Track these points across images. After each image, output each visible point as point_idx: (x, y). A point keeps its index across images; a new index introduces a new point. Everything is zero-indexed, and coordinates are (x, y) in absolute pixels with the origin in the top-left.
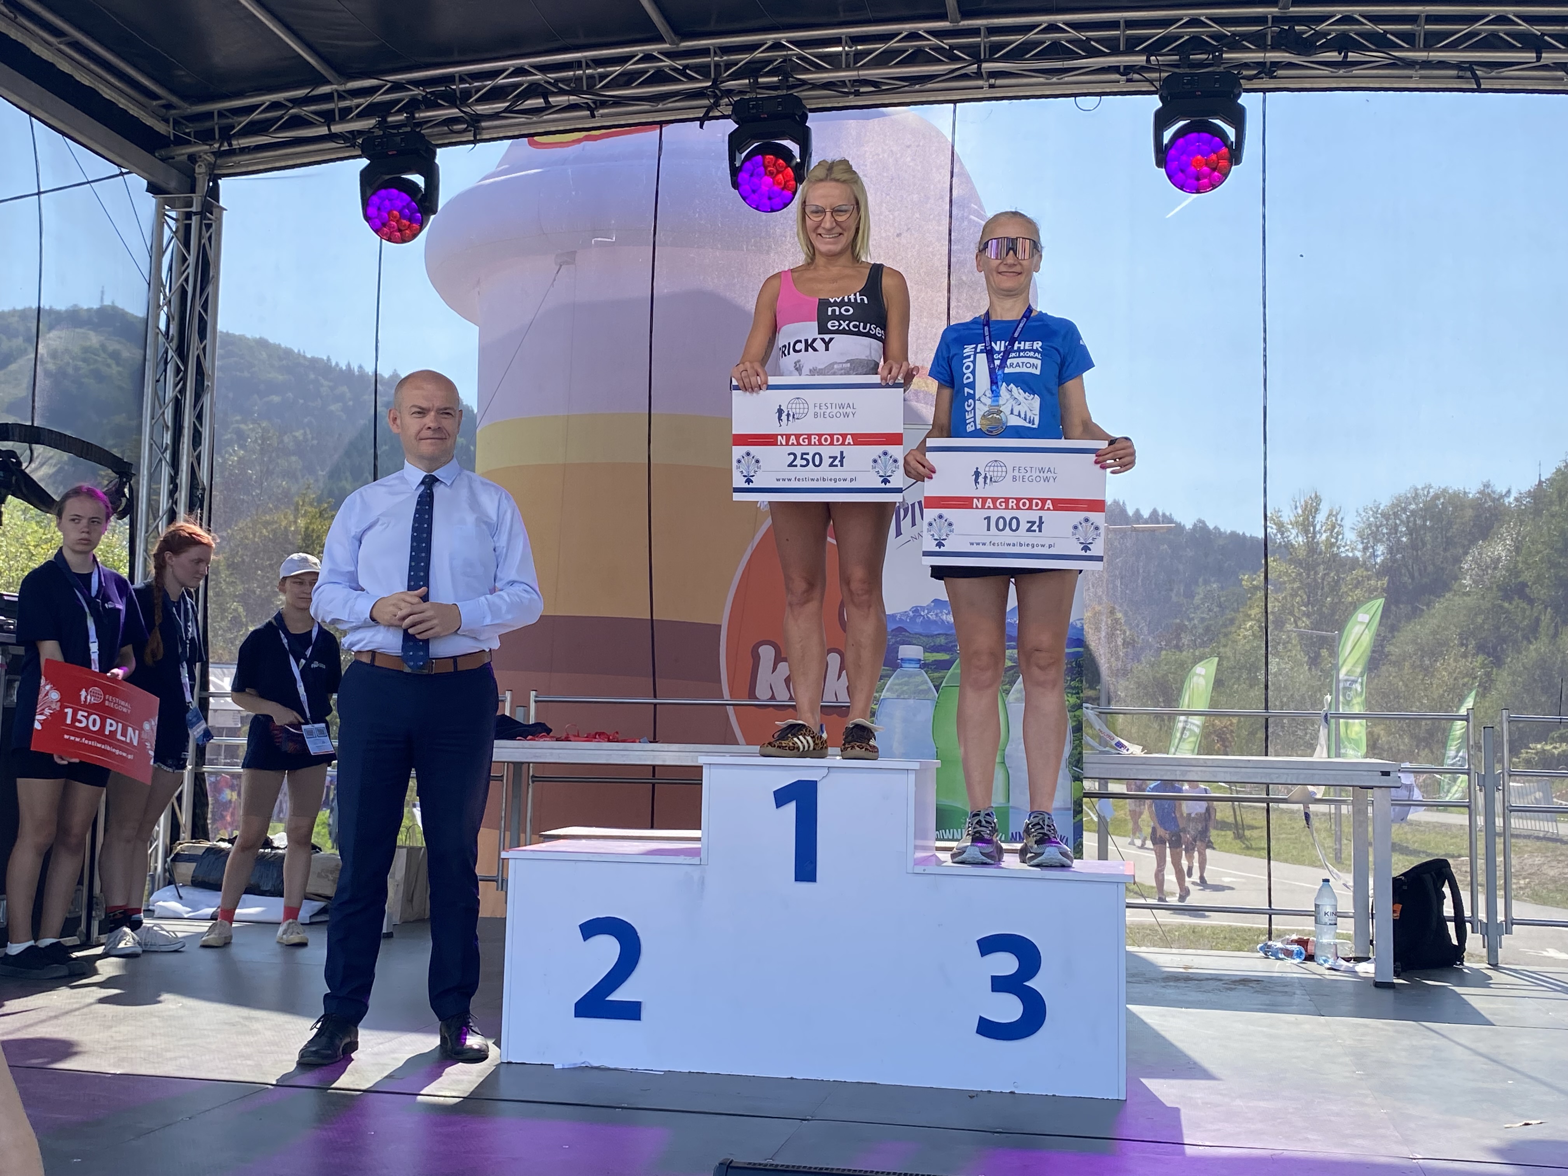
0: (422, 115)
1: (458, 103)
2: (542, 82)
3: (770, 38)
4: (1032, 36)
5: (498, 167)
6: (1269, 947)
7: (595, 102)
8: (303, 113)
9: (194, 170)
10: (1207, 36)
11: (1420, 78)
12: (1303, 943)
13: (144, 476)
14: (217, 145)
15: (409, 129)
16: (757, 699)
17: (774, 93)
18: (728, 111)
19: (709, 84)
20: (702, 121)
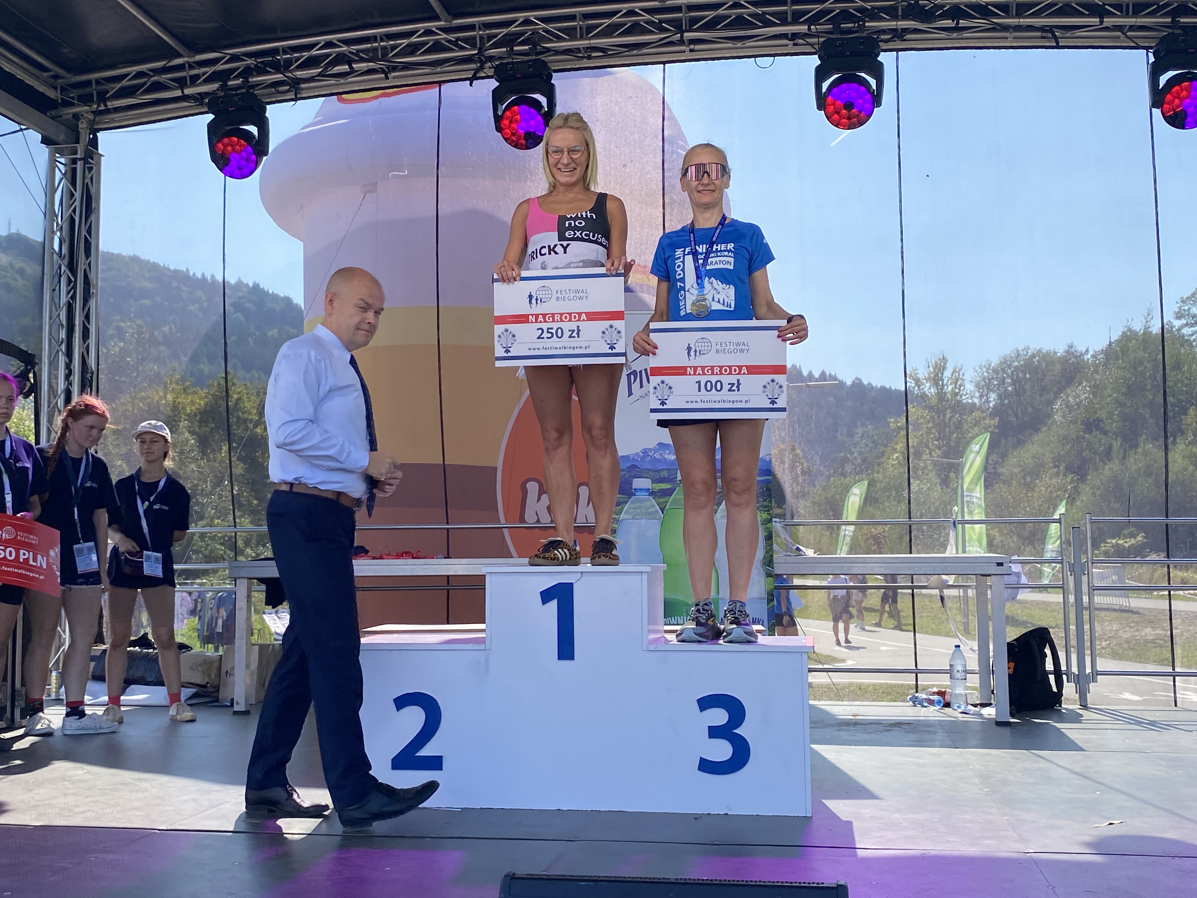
0: (254, 79)
1: (282, 69)
2: (347, 53)
3: (521, 16)
4: (721, 11)
5: (315, 118)
6: (917, 698)
7: (388, 68)
8: (161, 80)
9: (78, 125)
10: (853, 10)
11: (1014, 38)
12: (942, 694)
13: (45, 364)
14: (95, 106)
15: (244, 91)
16: (524, 522)
17: (526, 58)
18: (491, 72)
19: (476, 52)
20: (471, 80)
